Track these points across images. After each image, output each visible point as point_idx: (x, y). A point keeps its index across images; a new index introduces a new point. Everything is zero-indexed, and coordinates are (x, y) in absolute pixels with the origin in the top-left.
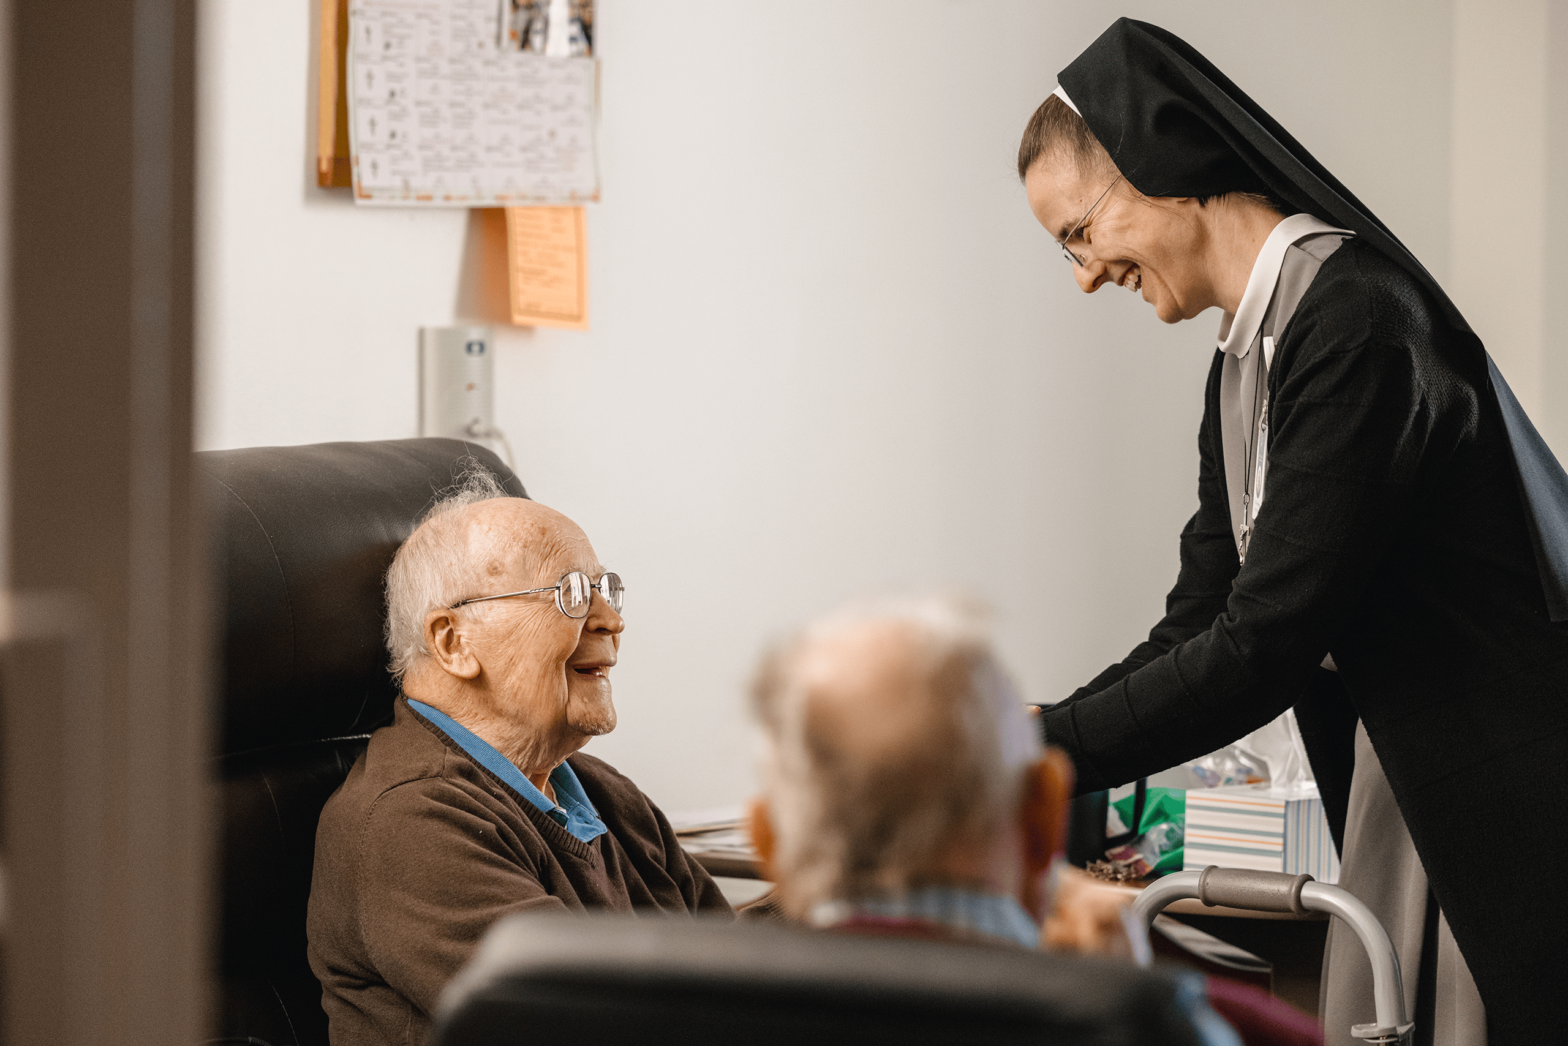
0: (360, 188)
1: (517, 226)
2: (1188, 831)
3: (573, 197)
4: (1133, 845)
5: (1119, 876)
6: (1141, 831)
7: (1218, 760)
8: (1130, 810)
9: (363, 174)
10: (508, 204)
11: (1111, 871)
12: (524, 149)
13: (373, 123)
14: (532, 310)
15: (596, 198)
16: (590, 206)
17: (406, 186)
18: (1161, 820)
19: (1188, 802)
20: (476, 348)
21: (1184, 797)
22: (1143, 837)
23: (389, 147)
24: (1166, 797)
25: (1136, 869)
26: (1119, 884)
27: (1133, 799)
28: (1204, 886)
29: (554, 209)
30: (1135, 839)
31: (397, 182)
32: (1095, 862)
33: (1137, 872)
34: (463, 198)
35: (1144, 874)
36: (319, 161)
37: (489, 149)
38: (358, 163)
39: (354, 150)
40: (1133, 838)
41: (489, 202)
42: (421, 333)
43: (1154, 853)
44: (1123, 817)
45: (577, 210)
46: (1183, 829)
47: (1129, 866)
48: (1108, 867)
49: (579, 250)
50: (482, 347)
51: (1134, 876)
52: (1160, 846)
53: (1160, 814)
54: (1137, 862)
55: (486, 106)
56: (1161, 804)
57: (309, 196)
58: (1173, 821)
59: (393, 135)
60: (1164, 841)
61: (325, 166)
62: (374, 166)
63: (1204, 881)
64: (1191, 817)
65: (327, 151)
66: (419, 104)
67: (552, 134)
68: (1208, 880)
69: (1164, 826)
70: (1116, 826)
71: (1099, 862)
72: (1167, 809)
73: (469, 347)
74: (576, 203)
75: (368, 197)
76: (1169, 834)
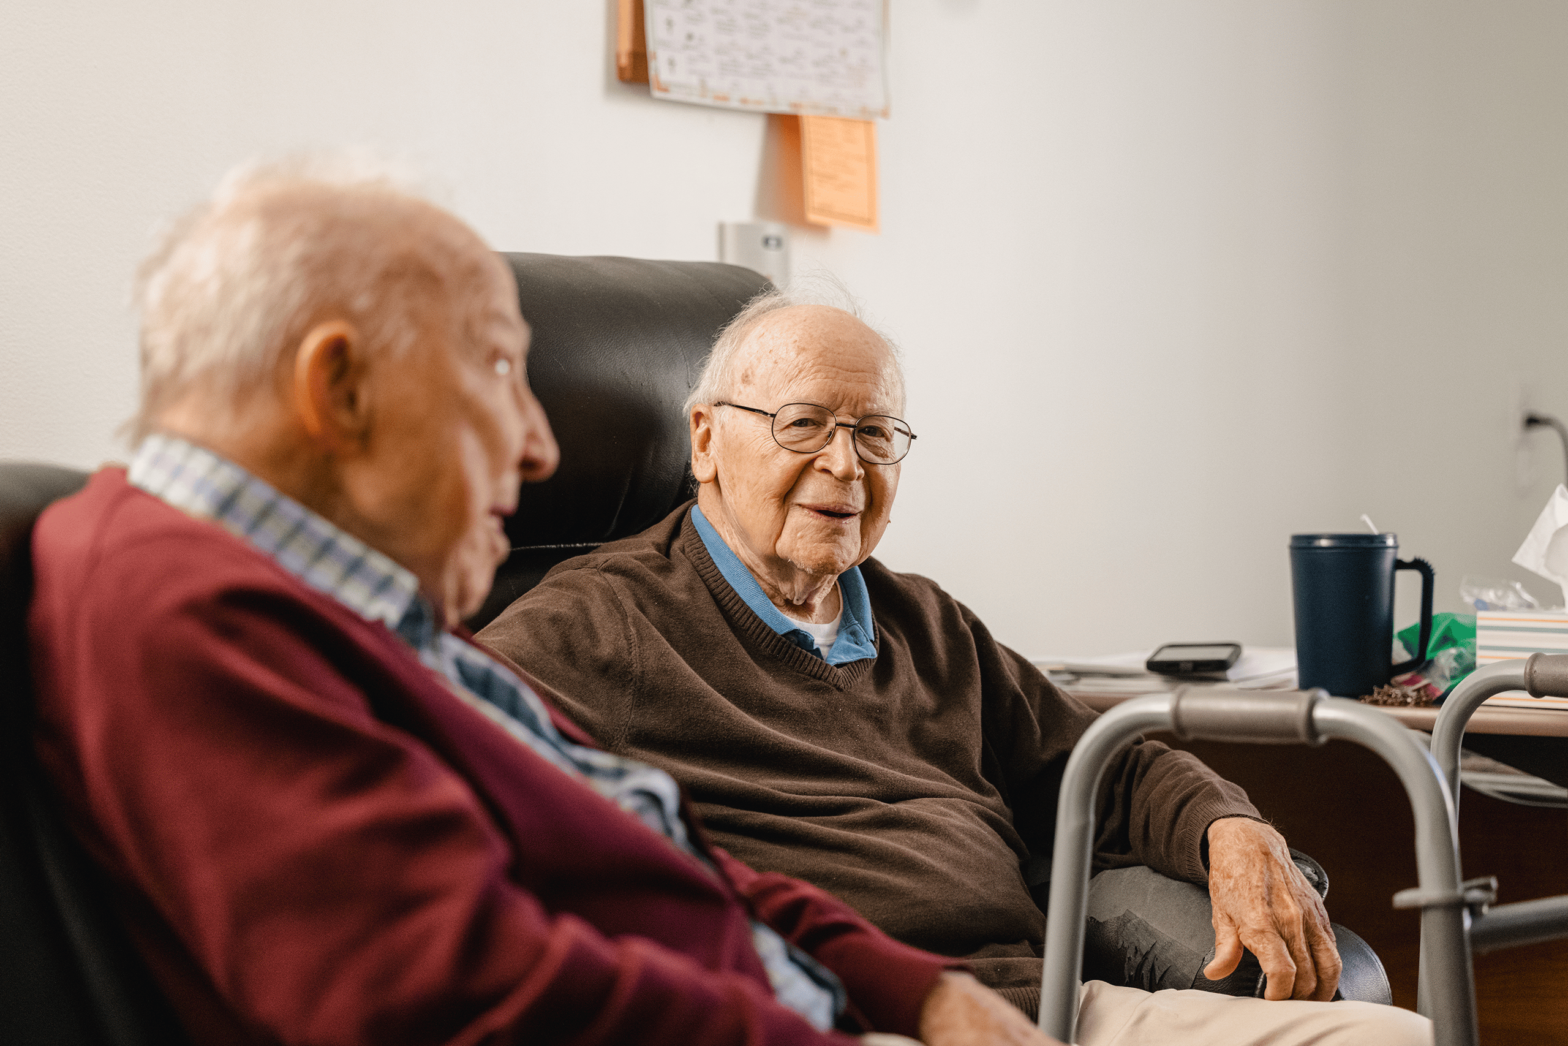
0: (658, 82)
1: (811, 133)
2: (1479, 653)
3: (864, 110)
4: (1419, 672)
5: (1409, 700)
6: (1428, 657)
7: (1500, 593)
8: (1415, 641)
9: (659, 68)
10: (802, 112)
11: (1399, 695)
12: (817, 64)
13: (670, 23)
14: (824, 210)
15: (885, 114)
16: (880, 122)
17: (703, 85)
18: (1450, 645)
19: (1479, 623)
20: (772, 242)
21: (1475, 618)
22: (1431, 662)
23: (686, 47)
24: (1454, 621)
25: (1425, 692)
26: (1408, 707)
27: (1419, 628)
28: (1531, 674)
29: (846, 121)
30: (1423, 665)
31: (694, 80)
32: (1382, 687)
33: (1427, 696)
34: (759, 102)
35: (1434, 698)
36: (618, 57)
37: (784, 60)
38: (655, 58)
39: (652, 45)
40: (1420, 663)
41: (783, 108)
42: (721, 228)
43: (1443, 677)
44: (1408, 647)
45: (868, 123)
46: (1474, 654)
47: (1418, 690)
48: (1396, 692)
49: (870, 159)
50: (779, 243)
51: (1424, 699)
52: (1451, 670)
53: (1447, 640)
54: (1426, 686)
55: (781, 21)
56: (1448, 629)
57: (609, 89)
58: (1463, 645)
59: (690, 37)
60: (1454, 664)
61: (625, 61)
62: (671, 63)
63: (1531, 669)
64: (1482, 638)
65: (625, 45)
66: (715, 11)
67: (844, 53)
68: (1535, 668)
69: (1453, 651)
70: (1400, 654)
71: (1386, 687)
72: (1455, 634)
73: (766, 241)
74: (865, 119)
75: (666, 90)
76: (1459, 658)
